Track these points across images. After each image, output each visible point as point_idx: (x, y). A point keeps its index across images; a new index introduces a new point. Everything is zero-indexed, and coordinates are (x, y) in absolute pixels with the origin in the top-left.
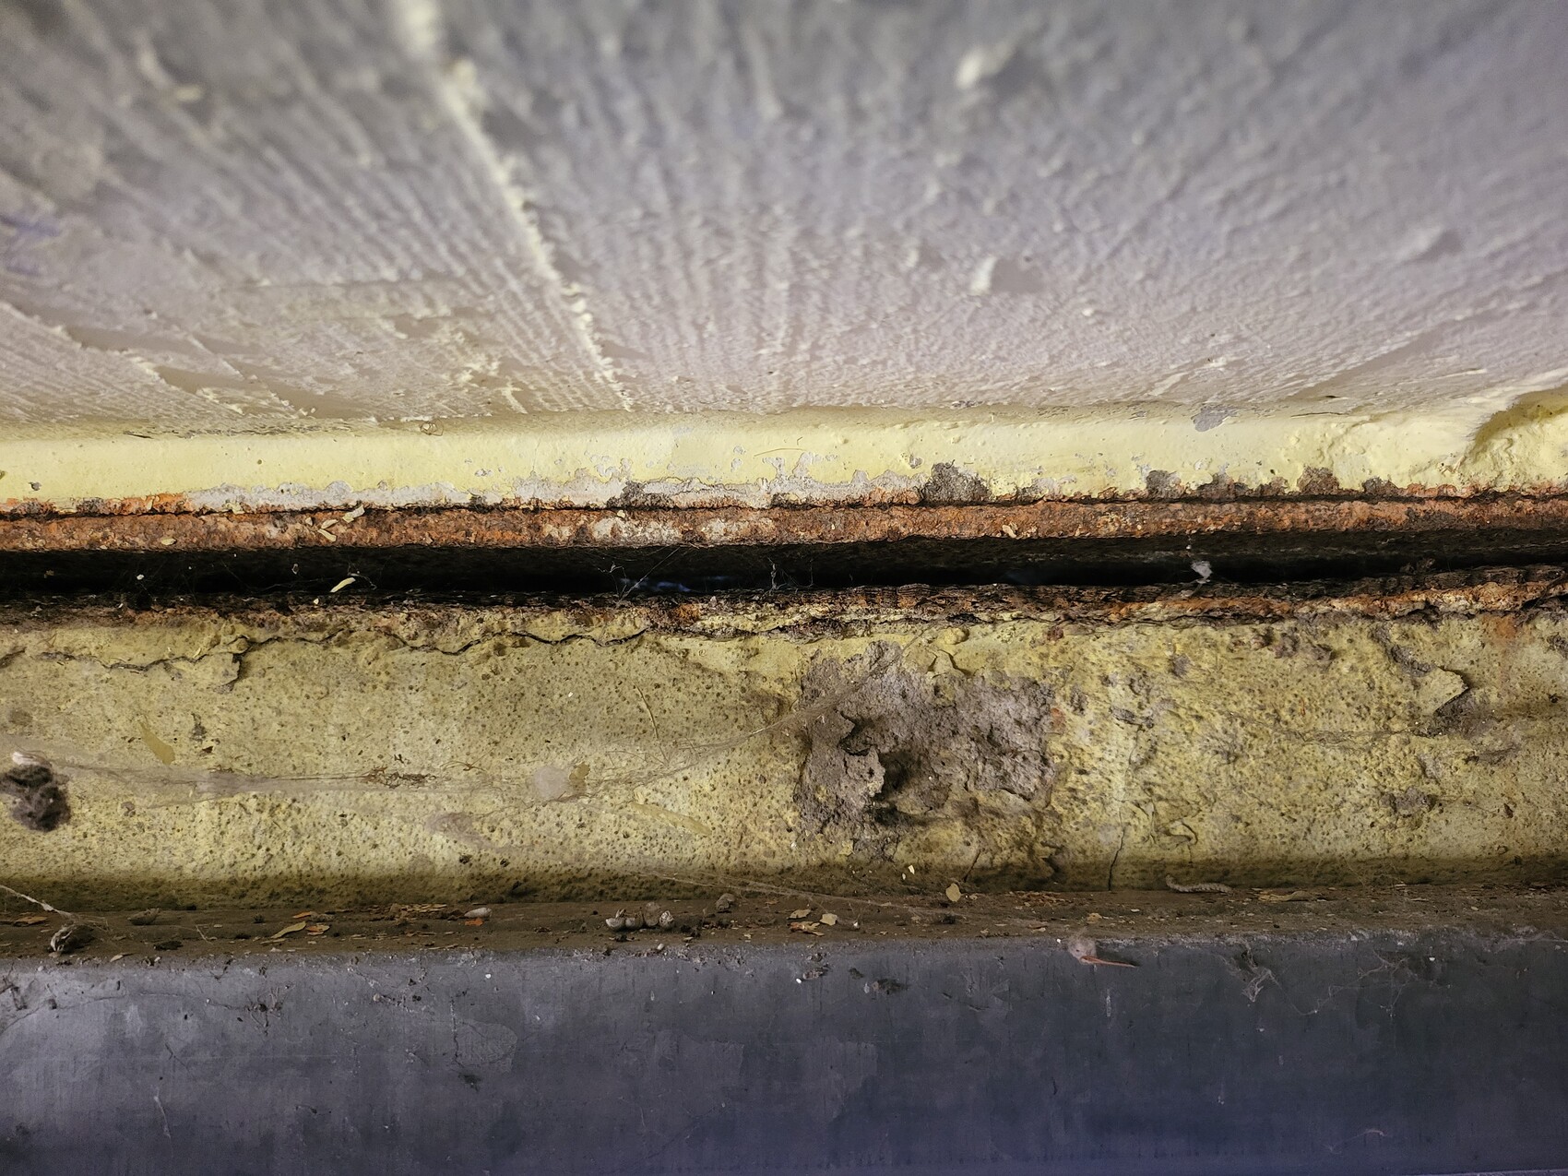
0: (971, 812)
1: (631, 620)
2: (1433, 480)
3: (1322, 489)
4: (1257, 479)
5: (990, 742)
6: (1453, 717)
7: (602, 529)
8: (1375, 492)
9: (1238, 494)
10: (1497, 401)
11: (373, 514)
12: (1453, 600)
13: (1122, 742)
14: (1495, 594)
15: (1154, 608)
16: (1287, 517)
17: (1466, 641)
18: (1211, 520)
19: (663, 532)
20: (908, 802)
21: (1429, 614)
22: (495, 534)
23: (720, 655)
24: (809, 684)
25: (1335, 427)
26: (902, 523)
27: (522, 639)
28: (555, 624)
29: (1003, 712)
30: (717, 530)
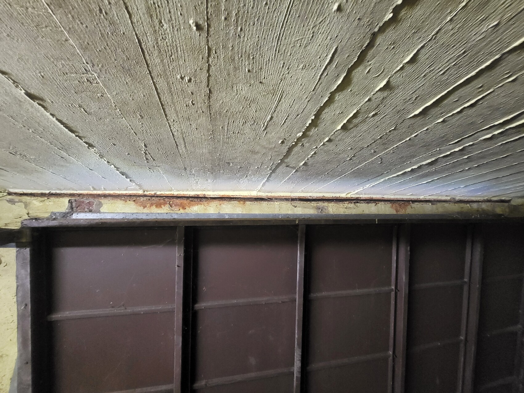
0: (325, 212)
1: (309, 202)
2: (344, 197)
3: (339, 197)
4: (337, 197)
5: (325, 209)
6: (346, 208)
7: (309, 198)
8: (342, 197)
9: (336, 197)
10: (347, 193)
11: (299, 197)
12: (346, 203)
13: (331, 209)
14: (347, 202)
15: (332, 203)
16: (338, 198)
17: (346, 204)
18: (335, 198)
19: (311, 198)
20: (322, 212)
21: (344, 203)
22: (304, 198)
23: (313, 205)
24: (317, 206)
25: (340, 194)
26: (322, 198)
27: (304, 203)
28: (305, 202)
29: (326, 208)
30: (314, 198)
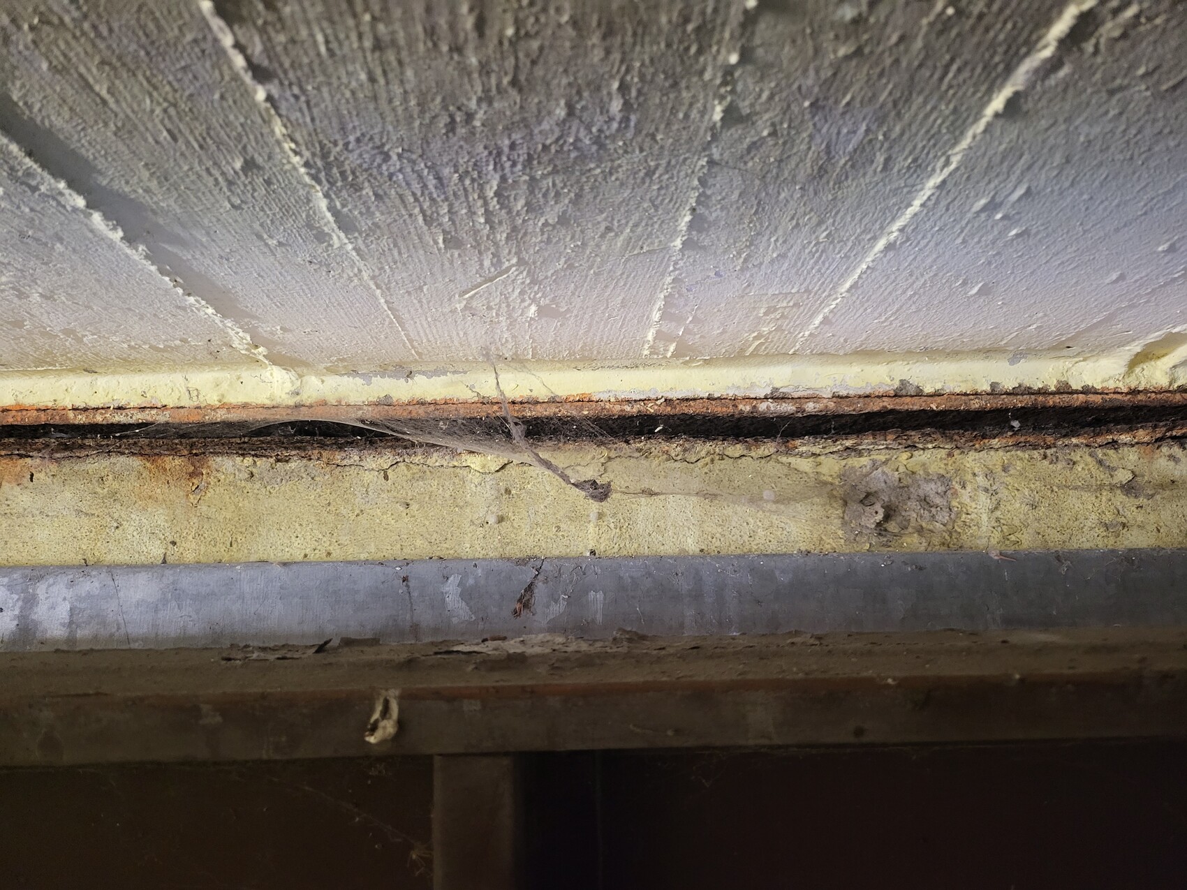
0: (920, 531)
1: (768, 447)
2: (1111, 385)
3: (1064, 389)
4: (1037, 385)
5: (925, 501)
6: (1129, 488)
7: (763, 407)
8: (1086, 391)
9: (1029, 391)
10: (1136, 348)
11: (668, 401)
12: (1125, 438)
13: (984, 501)
14: (1142, 435)
15: (995, 442)
16: (1051, 401)
17: (1132, 456)
18: (1020, 401)
19: (788, 408)
20: (892, 526)
21: (1114, 444)
22: (719, 410)
23: (805, 465)
24: (842, 476)
25: (1069, 363)
26: (888, 404)
27: (722, 457)
28: (736, 449)
29: (930, 489)
30: (810, 407)
